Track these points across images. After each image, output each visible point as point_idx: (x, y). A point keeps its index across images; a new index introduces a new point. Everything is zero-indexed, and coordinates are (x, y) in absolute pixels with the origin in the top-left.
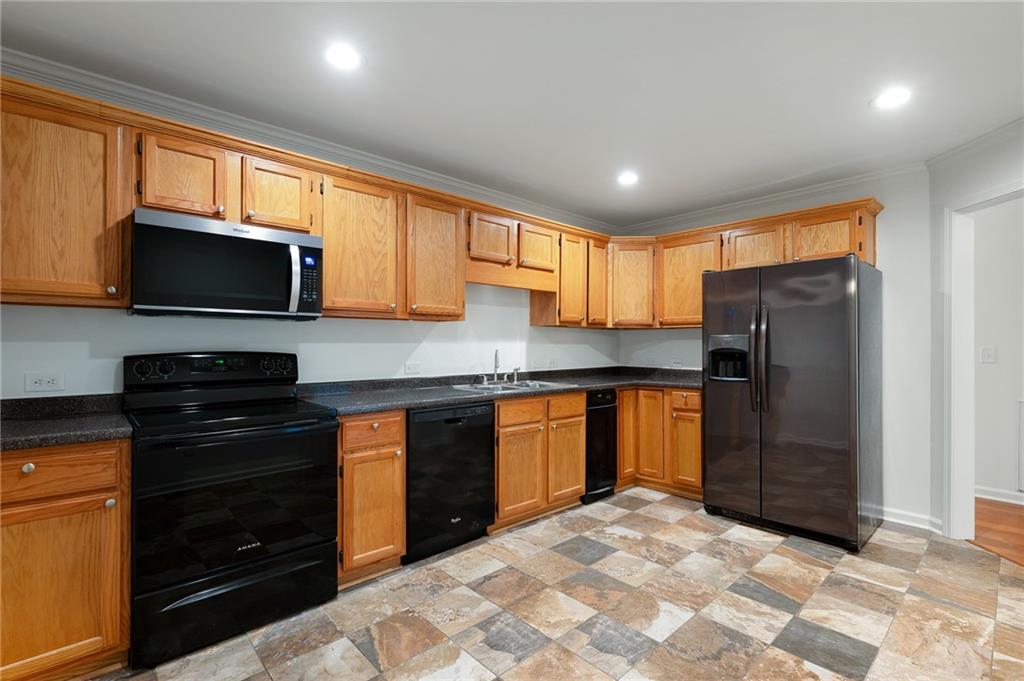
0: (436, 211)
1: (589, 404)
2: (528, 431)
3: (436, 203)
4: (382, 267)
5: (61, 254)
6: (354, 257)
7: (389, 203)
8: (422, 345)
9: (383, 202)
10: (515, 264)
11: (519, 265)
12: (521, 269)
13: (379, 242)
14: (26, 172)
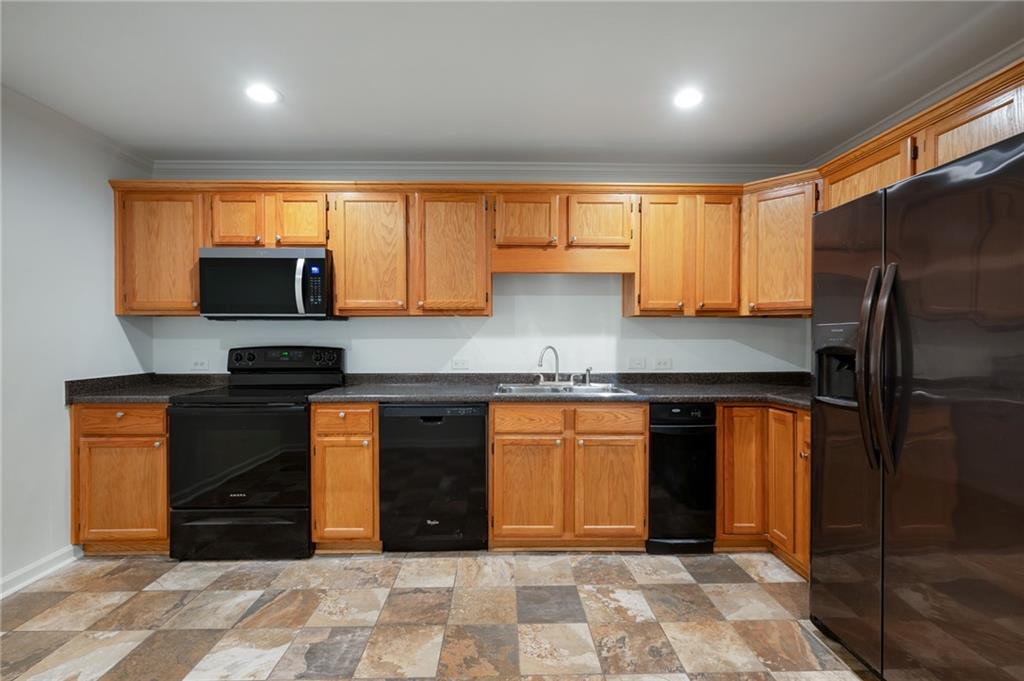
0: (449, 203)
1: (653, 420)
2: (538, 444)
3: (447, 195)
4: (392, 268)
5: (174, 284)
6: (365, 260)
7: (399, 206)
8: (471, 340)
9: (393, 206)
10: (562, 246)
11: (570, 246)
12: (571, 251)
13: (389, 244)
14: (157, 236)
